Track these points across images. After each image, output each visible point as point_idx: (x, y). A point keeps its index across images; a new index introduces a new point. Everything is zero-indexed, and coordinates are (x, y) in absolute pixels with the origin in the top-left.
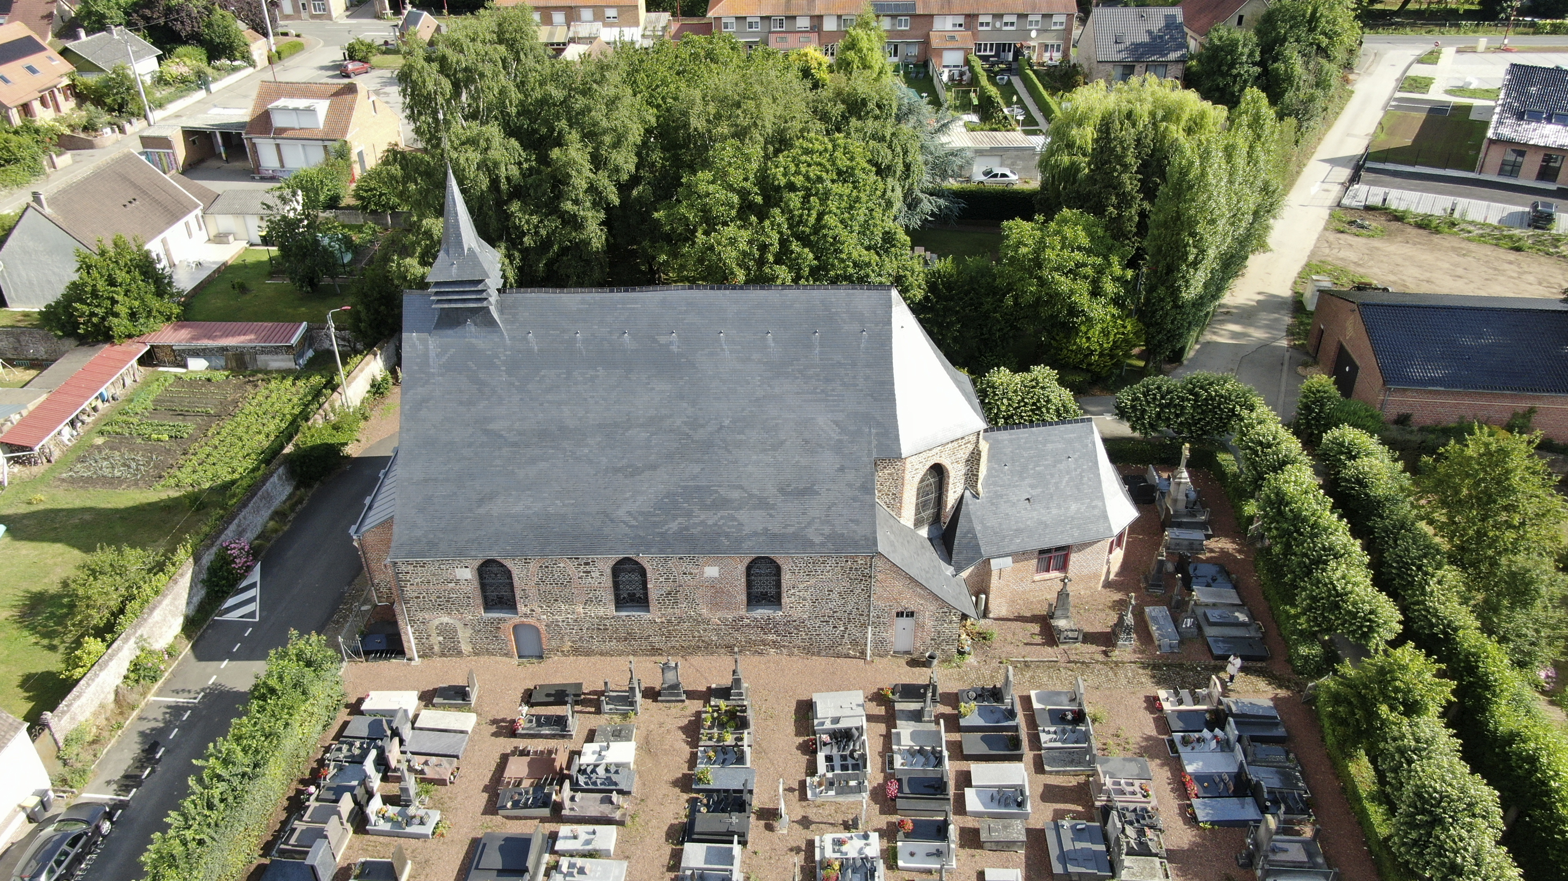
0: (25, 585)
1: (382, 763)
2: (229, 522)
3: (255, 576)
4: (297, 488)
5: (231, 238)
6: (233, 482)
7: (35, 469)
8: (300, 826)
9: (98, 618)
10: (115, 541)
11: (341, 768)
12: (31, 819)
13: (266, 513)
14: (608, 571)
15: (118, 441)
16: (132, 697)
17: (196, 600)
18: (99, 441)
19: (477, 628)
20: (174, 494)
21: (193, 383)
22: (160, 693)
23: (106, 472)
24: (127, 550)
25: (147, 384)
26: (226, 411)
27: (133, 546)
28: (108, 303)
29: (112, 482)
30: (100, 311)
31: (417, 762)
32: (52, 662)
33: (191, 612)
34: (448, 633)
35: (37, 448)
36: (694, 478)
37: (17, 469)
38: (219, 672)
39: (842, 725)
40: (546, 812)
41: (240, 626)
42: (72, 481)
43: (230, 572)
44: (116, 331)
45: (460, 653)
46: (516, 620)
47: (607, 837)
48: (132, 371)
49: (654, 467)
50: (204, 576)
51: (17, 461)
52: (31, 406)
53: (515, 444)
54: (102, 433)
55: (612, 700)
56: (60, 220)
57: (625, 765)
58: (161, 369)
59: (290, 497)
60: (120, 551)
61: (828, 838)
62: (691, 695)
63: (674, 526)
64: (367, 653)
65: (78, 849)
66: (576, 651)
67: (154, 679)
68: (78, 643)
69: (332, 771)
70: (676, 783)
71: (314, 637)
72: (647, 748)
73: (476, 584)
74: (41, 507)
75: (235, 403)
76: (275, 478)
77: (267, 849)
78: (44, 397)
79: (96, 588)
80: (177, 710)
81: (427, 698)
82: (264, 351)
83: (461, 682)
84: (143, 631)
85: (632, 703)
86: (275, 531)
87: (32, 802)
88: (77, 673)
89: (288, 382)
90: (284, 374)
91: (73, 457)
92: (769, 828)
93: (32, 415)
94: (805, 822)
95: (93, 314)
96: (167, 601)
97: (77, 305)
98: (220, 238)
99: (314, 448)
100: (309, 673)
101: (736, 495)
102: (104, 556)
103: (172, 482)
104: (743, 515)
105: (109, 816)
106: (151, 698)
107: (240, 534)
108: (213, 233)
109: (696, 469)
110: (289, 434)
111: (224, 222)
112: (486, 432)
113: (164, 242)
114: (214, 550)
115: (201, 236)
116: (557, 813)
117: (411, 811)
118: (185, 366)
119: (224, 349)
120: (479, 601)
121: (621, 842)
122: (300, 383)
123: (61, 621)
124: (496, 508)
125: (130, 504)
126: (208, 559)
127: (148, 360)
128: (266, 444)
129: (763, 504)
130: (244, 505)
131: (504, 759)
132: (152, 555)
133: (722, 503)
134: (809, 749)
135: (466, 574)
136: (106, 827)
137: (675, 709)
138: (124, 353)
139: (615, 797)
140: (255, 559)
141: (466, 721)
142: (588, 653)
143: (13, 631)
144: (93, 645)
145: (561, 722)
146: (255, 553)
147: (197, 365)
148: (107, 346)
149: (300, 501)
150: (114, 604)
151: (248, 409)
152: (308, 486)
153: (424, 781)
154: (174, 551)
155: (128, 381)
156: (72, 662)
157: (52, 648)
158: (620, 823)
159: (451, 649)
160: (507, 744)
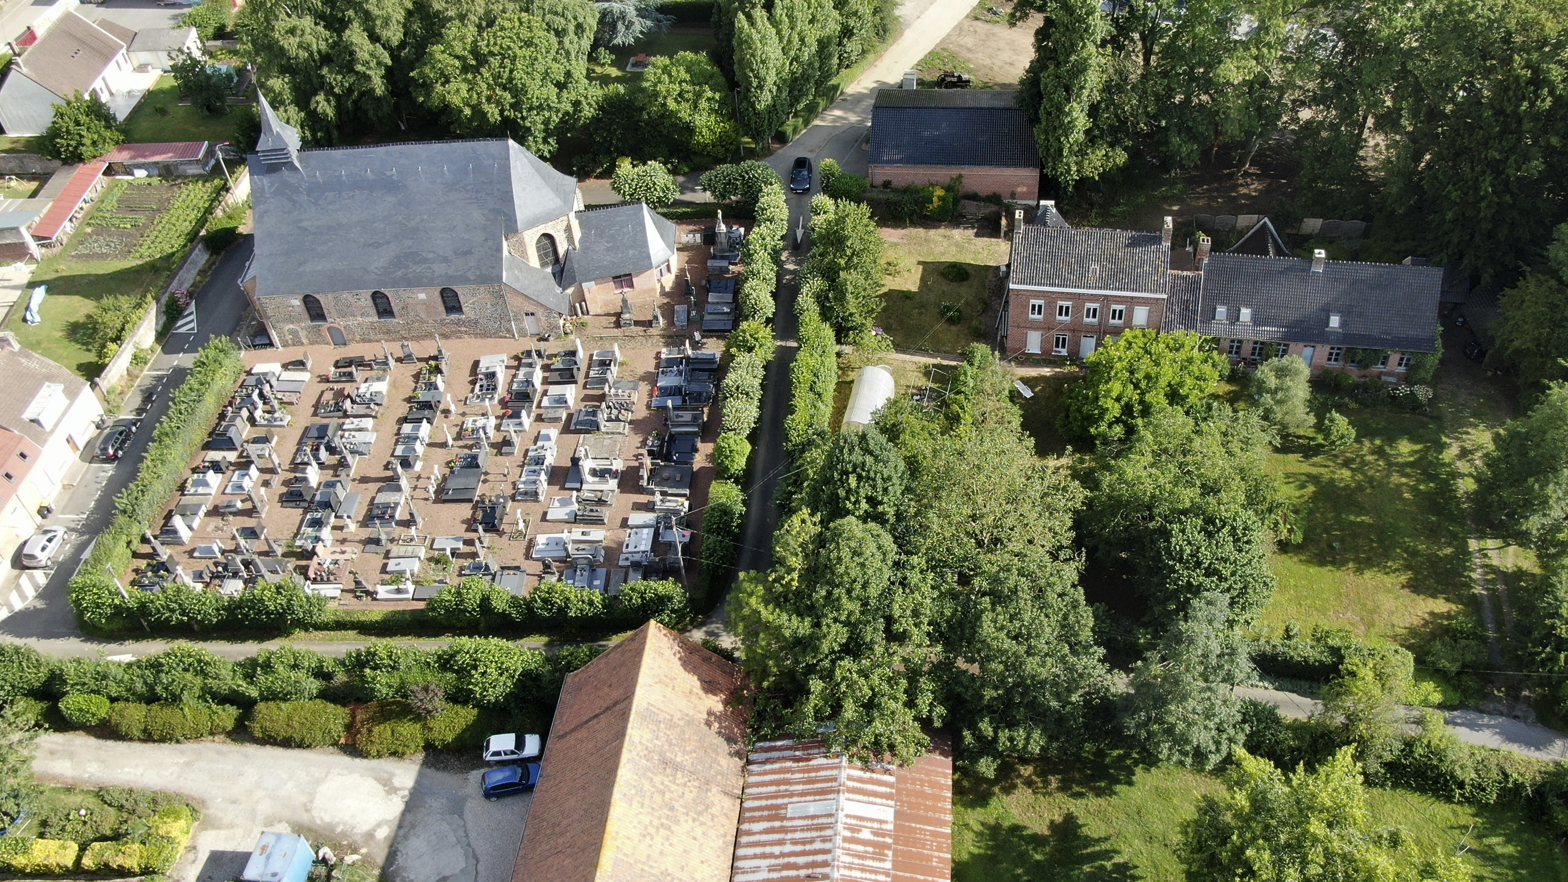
0: (67, 318)
1: (262, 395)
2: (173, 279)
3: (192, 307)
4: (211, 255)
5: (150, 68)
6: (173, 254)
7: (54, 250)
8: (224, 423)
9: (111, 334)
10: (110, 292)
11: (242, 400)
12: (98, 427)
13: (195, 272)
14: (369, 298)
15: (101, 230)
16: (136, 372)
17: (161, 322)
18: (89, 230)
19: (309, 330)
20: (140, 262)
21: (139, 187)
22: (149, 370)
23: (97, 250)
24: (120, 297)
25: (110, 189)
26: (163, 207)
27: (123, 295)
28: (77, 137)
29: (102, 256)
30: (73, 143)
31: (279, 396)
32: (91, 357)
33: (160, 329)
34: (294, 333)
35: (54, 238)
36: (410, 247)
37: (44, 250)
38: (179, 359)
39: (491, 370)
40: (340, 414)
41: (187, 335)
42: (78, 257)
43: (178, 306)
44: (85, 155)
45: (302, 344)
46: (328, 325)
47: (368, 423)
48: (100, 181)
49: (388, 243)
50: (164, 309)
51: (43, 246)
52: (45, 211)
53: (315, 234)
54: (89, 224)
55: (377, 363)
56: (33, 76)
57: (380, 393)
58: (118, 177)
59: (207, 261)
60: (116, 298)
61: (471, 419)
62: (420, 360)
63: (399, 273)
64: (254, 346)
65: (123, 437)
66: (364, 340)
67: (146, 363)
68: (104, 346)
69: (239, 400)
70: (405, 400)
71: (223, 338)
72: (394, 385)
73: (303, 307)
74: (64, 274)
75: (168, 200)
76: (197, 251)
77: (210, 435)
78: (51, 204)
79: (107, 317)
80: (159, 378)
81: (285, 367)
82: (182, 163)
83: (301, 358)
84: (136, 339)
85: (387, 364)
86: (201, 282)
87: (98, 419)
88: (107, 360)
89: (200, 184)
90: (197, 178)
91: (75, 241)
92: (446, 417)
93: (46, 215)
94: (464, 414)
95: (68, 145)
96: (146, 323)
97: (58, 140)
98: (142, 68)
99: (217, 231)
100: (222, 355)
101: (431, 256)
102: (107, 301)
103: (138, 255)
104: (435, 267)
105: (135, 424)
106: (145, 372)
107: (181, 285)
108: (136, 64)
109: (410, 243)
110: (202, 222)
111: (142, 57)
112: (299, 228)
113: (104, 79)
114: (167, 295)
115: (128, 67)
116: (346, 415)
117: (276, 415)
118: (133, 174)
119: (157, 163)
120: (307, 316)
121: (375, 426)
122: (208, 185)
123: (91, 336)
124: (308, 268)
125: (115, 270)
126: (164, 299)
127: (109, 172)
128: (190, 228)
129: (445, 260)
130: (181, 268)
131: (323, 392)
132: (134, 300)
133: (425, 260)
134: (473, 383)
135: (297, 302)
136: (134, 429)
137: (411, 366)
138: (93, 169)
139: (372, 406)
140: (191, 298)
141: (305, 376)
142: (370, 341)
143: (66, 342)
144: (112, 346)
145: (351, 374)
146: (191, 295)
147: (141, 174)
148: (81, 165)
149: (214, 263)
150: (118, 326)
151: (177, 204)
152: (218, 254)
153: (282, 402)
154: (145, 297)
155: (99, 188)
156: (101, 355)
157: (89, 350)
158: (375, 417)
159: (297, 342)
160: (325, 386)
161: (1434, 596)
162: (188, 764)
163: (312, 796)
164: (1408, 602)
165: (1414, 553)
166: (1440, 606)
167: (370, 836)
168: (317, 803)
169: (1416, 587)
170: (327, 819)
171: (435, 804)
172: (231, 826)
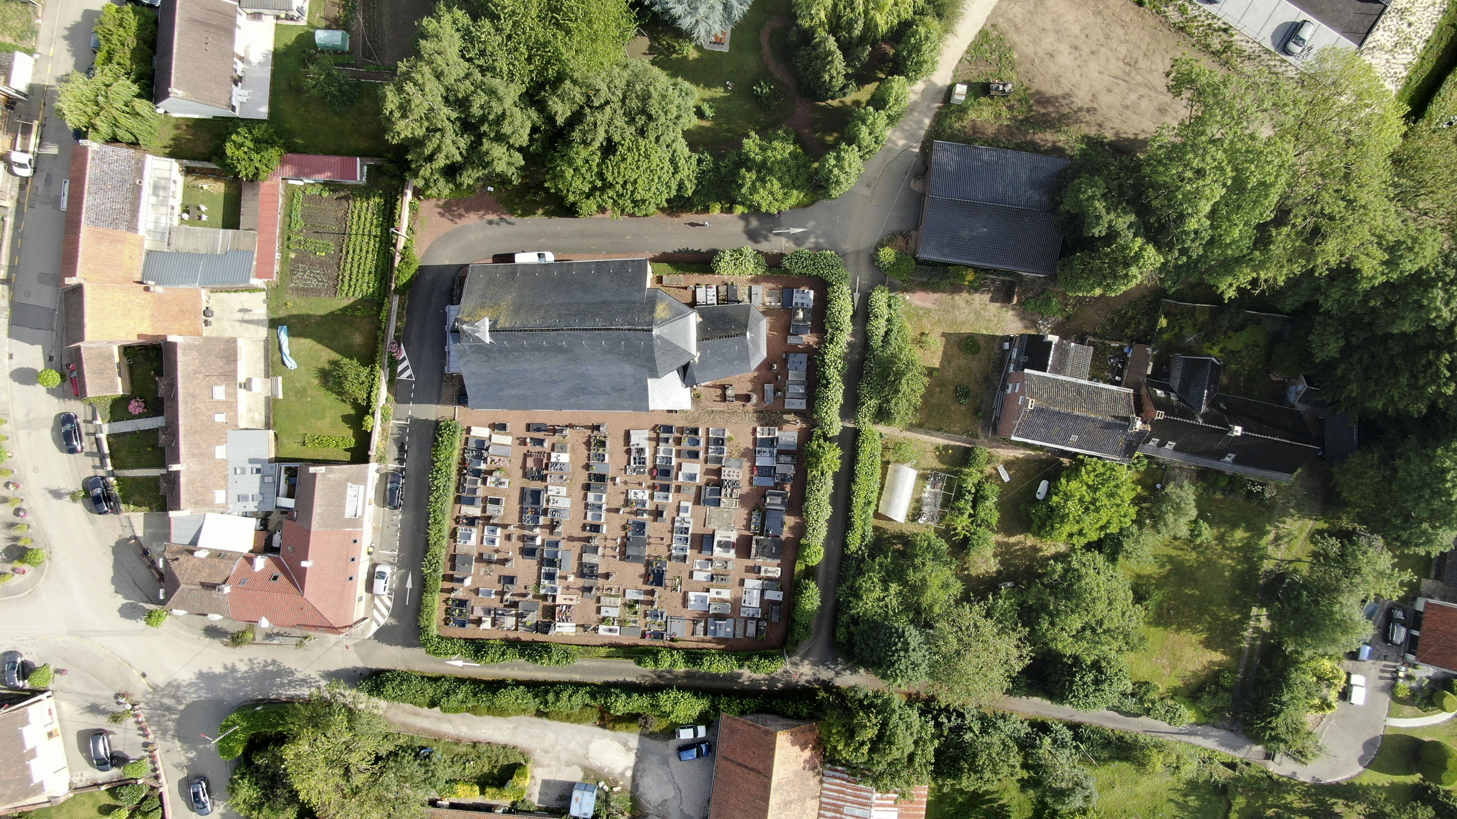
0: (315, 365)
3: (404, 353)
4: (400, 297)
5: (262, 16)
13: (394, 319)
15: (301, 255)
18: (292, 255)
20: (348, 301)
21: (313, 198)
23: (309, 283)
25: (290, 200)
26: (342, 229)
29: (316, 291)
31: (497, 459)
38: (411, 409)
39: (640, 444)
41: (409, 383)
42: (297, 290)
52: (256, 249)
57: (566, 463)
59: (399, 304)
61: (633, 490)
62: (587, 428)
63: (573, 400)
64: (460, 403)
70: (583, 468)
72: (573, 451)
74: (294, 312)
75: (344, 220)
78: (257, 239)
80: (403, 428)
81: (492, 428)
83: (503, 421)
86: (401, 325)
89: (364, 201)
90: (358, 190)
91: (287, 270)
92: (614, 486)
94: (625, 484)
98: (256, 16)
101: (595, 390)
103: (343, 294)
108: (250, 13)
121: (568, 491)
122: (371, 203)
128: (375, 262)
131: (525, 455)
134: (628, 456)
137: (582, 434)
138: (272, 187)
139: (564, 476)
140: (400, 343)
141: (508, 439)
145: (542, 443)
146: (398, 340)
148: (260, 182)
149: (404, 302)
151: (354, 229)
152: (405, 294)
158: (567, 485)
160: (525, 449)
161: (1216, 650)
162: (515, 728)
163: (587, 749)
164: (1201, 653)
165: (1215, 618)
166: (1217, 656)
167: (623, 774)
168: (590, 755)
169: (1208, 644)
170: (598, 764)
171: (654, 759)
172: (549, 766)
